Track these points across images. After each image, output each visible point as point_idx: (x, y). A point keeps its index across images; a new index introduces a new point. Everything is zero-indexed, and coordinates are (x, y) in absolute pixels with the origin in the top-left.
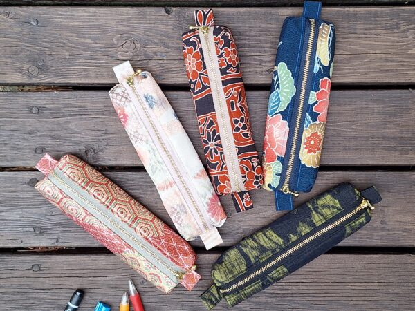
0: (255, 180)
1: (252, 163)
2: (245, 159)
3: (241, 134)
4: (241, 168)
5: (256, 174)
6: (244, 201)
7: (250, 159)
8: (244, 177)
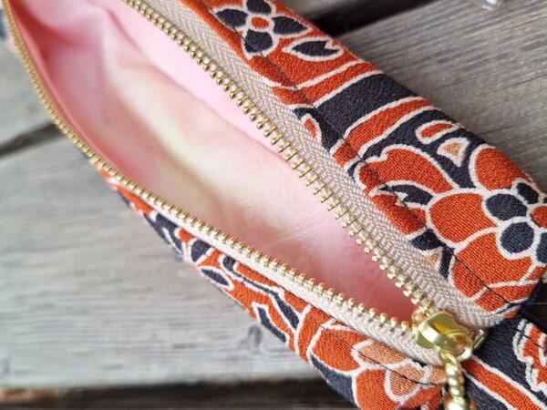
0: (502, 226)
1: (432, 149)
2: (376, 150)
3: (288, 50)
4: (387, 202)
5: (485, 193)
6: (532, 376)
7: (406, 134)
8: (428, 241)
